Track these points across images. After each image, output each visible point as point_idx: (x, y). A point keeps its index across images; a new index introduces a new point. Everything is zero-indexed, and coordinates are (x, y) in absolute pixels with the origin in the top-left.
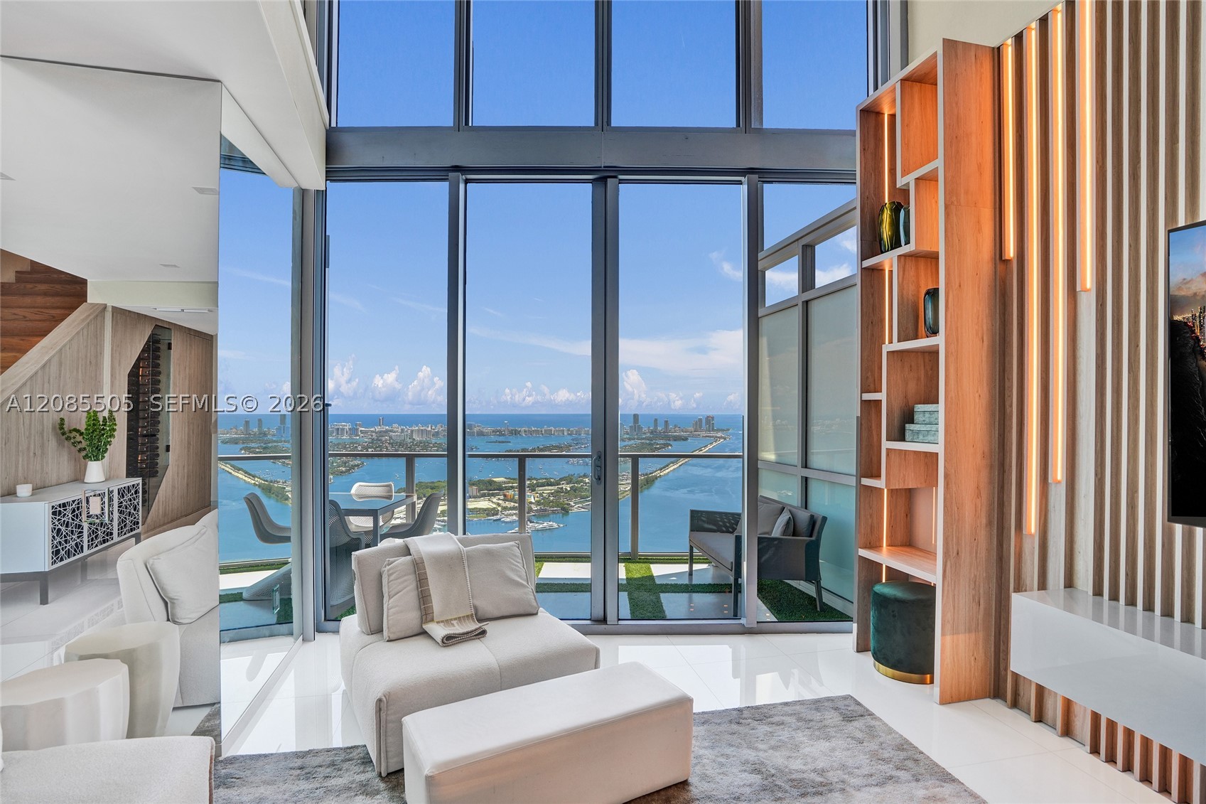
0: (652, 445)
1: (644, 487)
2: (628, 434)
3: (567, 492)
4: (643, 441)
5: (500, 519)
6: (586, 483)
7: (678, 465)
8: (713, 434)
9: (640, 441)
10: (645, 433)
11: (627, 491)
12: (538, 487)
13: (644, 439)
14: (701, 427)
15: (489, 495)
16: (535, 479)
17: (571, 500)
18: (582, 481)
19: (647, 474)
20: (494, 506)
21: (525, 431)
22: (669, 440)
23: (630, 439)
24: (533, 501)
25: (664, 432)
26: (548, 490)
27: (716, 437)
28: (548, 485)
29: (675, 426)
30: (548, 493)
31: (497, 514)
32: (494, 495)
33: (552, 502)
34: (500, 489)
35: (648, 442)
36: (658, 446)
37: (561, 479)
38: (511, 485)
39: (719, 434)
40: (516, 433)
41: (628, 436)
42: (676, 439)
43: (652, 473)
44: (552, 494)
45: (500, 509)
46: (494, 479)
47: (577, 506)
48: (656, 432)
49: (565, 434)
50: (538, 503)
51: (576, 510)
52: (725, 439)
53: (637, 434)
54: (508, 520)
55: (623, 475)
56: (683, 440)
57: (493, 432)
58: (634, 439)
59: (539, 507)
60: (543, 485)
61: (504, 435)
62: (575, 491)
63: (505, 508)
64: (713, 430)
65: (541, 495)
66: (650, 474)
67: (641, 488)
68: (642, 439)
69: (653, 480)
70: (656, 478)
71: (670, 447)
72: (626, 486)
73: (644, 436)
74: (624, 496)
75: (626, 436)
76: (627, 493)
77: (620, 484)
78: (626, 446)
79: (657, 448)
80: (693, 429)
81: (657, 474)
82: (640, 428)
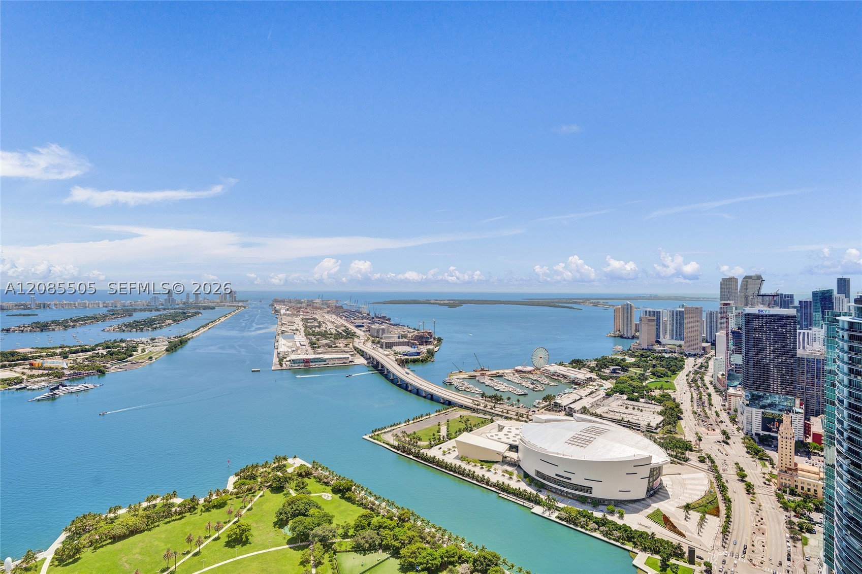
0: (184, 313)
1: (178, 347)
2: (163, 305)
3: (103, 356)
4: (176, 311)
5: (25, 388)
6: (123, 348)
7: (208, 328)
8: (235, 304)
10: (178, 304)
11: (163, 351)
12: (71, 353)
13: (177, 309)
14: (226, 299)
15: (10, 366)
16: (67, 347)
17: (107, 362)
18: (118, 346)
19: (180, 337)
20: (17, 375)
21: (56, 305)
22: (200, 309)
23: (165, 309)
24: (66, 367)
25: (195, 303)
26: (81, 357)
27: (238, 306)
28: (82, 351)
29: (204, 298)
30: (83, 359)
31: (21, 383)
32: (16, 365)
33: (87, 366)
34: (25, 358)
35: (181, 311)
36: (190, 314)
37: (97, 345)
38: (39, 354)
39: (240, 304)
40: (45, 306)
41: (163, 307)
42: (205, 308)
43: (185, 335)
44: (87, 359)
45: (25, 377)
46: (17, 350)
47: (114, 367)
48: (188, 303)
49: (101, 306)
50: (72, 368)
51: (113, 371)
52: (245, 307)
53: (171, 305)
54: (36, 387)
55: (159, 338)
56: (211, 309)
57: (16, 305)
58: (168, 309)
59: (72, 372)
60: (76, 352)
61: (29, 309)
62: (112, 354)
63: (32, 376)
64: (236, 301)
65: (75, 361)
66: (183, 336)
67: (175, 348)
68: (175, 309)
69: (186, 341)
70: (189, 339)
71: (200, 315)
72: (163, 346)
73: (177, 307)
74: (160, 356)
75: (161, 307)
76: (163, 353)
77: (156, 346)
78: (161, 315)
79: (190, 316)
80: (219, 301)
81: (189, 336)
82: (173, 300)
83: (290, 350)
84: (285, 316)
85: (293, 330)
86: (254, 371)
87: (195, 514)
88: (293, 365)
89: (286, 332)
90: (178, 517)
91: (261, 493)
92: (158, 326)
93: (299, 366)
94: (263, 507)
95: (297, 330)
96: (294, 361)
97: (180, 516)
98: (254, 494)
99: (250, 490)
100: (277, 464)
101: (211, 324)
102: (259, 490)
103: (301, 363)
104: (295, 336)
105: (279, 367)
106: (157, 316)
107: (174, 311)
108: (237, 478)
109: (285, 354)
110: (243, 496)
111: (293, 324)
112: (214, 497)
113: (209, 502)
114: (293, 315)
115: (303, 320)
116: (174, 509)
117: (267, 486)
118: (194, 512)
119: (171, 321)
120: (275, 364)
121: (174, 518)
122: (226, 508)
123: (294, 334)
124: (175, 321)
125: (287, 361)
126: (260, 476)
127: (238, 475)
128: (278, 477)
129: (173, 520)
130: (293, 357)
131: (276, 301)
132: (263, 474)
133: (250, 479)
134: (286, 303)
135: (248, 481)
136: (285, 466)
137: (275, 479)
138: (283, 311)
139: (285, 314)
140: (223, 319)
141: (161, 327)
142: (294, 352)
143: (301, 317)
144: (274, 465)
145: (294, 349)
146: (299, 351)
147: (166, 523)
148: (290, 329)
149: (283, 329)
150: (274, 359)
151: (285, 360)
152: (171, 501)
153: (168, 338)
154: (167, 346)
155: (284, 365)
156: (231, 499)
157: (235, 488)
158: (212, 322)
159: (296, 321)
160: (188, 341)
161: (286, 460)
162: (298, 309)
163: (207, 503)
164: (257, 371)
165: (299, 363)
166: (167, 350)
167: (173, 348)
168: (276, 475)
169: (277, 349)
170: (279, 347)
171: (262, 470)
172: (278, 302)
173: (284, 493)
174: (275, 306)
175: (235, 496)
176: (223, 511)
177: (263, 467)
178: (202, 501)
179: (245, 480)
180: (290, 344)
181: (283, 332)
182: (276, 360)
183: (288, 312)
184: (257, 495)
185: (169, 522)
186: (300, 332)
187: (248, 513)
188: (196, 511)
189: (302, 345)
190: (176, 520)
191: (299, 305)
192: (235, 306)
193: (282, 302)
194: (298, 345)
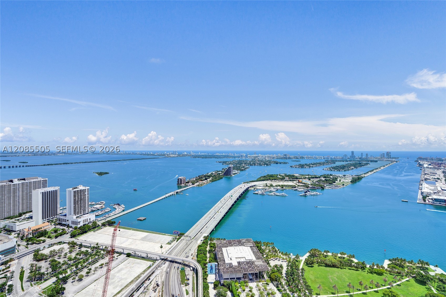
0: (360, 163)
1: (357, 181)
2: (349, 159)
3: (323, 181)
4: (356, 162)
5: (297, 190)
6: (331, 178)
7: (373, 172)
8: (390, 159)
9: (354, 162)
10: (357, 159)
11: (349, 182)
12: (311, 178)
13: (356, 161)
14: (384, 156)
15: (293, 180)
16: (310, 175)
17: (325, 184)
18: (329, 177)
19: (358, 176)
20: (295, 184)
21: (306, 157)
22: (368, 162)
23: (350, 161)
24: (310, 184)
25: (366, 158)
26: (316, 180)
27: (392, 161)
28: (316, 178)
29: (371, 156)
30: (316, 181)
31: (296, 188)
32: (294, 180)
33: (317, 184)
34: (297, 178)
35: (358, 162)
36: (363, 164)
37: (321, 176)
38: (301, 177)
39: (394, 160)
40: (302, 158)
41: (349, 160)
42: (372, 161)
43: (361, 175)
44: (317, 181)
45: (297, 186)
46: (295, 175)
47: (327, 187)
48: (362, 158)
49: (322, 158)
50: (312, 185)
51: (327, 188)
52: (397, 162)
53: (353, 159)
54: (300, 190)
55: (347, 175)
56: (375, 162)
57: (294, 157)
58: (352, 161)
59: (312, 186)
60: (313, 178)
61: (298, 158)
62: (327, 181)
63: (299, 186)
64: (390, 158)
65: (313, 181)
66: (360, 175)
67: (355, 181)
68: (355, 161)
69: (361, 178)
70: (363, 177)
71: (369, 165)
72: (349, 180)
73: (357, 160)
74: (348, 184)
75: (348, 160)
76: (349, 183)
77: (346, 179)
78: (348, 164)
79: (363, 165)
80: (380, 157)
81: (363, 175)
82: (354, 156)
83: (432, 192)
84: (427, 169)
85: (435, 179)
86: (404, 201)
87: (364, 271)
88: (435, 202)
89: (429, 179)
90: (355, 269)
91: (407, 279)
92: (347, 169)
93: (440, 204)
94: (409, 288)
95: (439, 179)
96: (436, 200)
97: (356, 269)
98: (402, 277)
99: (400, 273)
100: (420, 265)
101: (375, 170)
102: (406, 276)
103: (442, 202)
104: (436, 183)
105: (423, 202)
106: (346, 164)
107: (355, 162)
108: (390, 262)
109: (428, 194)
110: (394, 275)
111: (434, 175)
112: (375, 267)
113: (372, 269)
114: (435, 168)
115: (443, 172)
116: (353, 264)
117: (412, 276)
118: (364, 270)
119: (353, 167)
120: (420, 200)
121: (353, 268)
122: (382, 277)
123: (436, 181)
124: (355, 167)
125: (429, 199)
126: (407, 268)
127: (391, 261)
128: (421, 274)
129: (352, 269)
130: (435, 197)
131: (421, 159)
132: (409, 267)
133: (400, 267)
134: (428, 160)
135: (398, 267)
136: (427, 269)
137: (419, 274)
138: (425, 166)
139: (427, 168)
140: (382, 168)
141: (348, 170)
142: (435, 194)
143: (442, 170)
144: (418, 265)
145: (436, 191)
146: (440, 194)
147: (349, 269)
148: (432, 178)
149: (426, 177)
150: (418, 196)
151: (427, 198)
152: (352, 259)
153: (352, 176)
154: (351, 180)
155: (427, 201)
156: (386, 273)
157: (389, 267)
158: (376, 169)
159: (437, 173)
160: (362, 178)
161: (428, 265)
162: (439, 165)
163: (371, 269)
164: (406, 201)
165: (441, 202)
166: (351, 182)
167: (354, 181)
168: (420, 272)
169: (421, 189)
170: (423, 188)
171: (408, 264)
172: (422, 159)
173: (426, 287)
174: (419, 162)
175: (389, 273)
176: (381, 278)
177: (409, 262)
178: (368, 266)
179: (395, 266)
180: (433, 188)
181: (426, 179)
182: (420, 197)
183: (430, 166)
184: (404, 279)
185: (351, 269)
186: (441, 180)
187: (398, 287)
188: (365, 270)
189: (443, 190)
190: (354, 270)
191: (440, 162)
192: (390, 161)
193: (426, 159)
194: (439, 189)
